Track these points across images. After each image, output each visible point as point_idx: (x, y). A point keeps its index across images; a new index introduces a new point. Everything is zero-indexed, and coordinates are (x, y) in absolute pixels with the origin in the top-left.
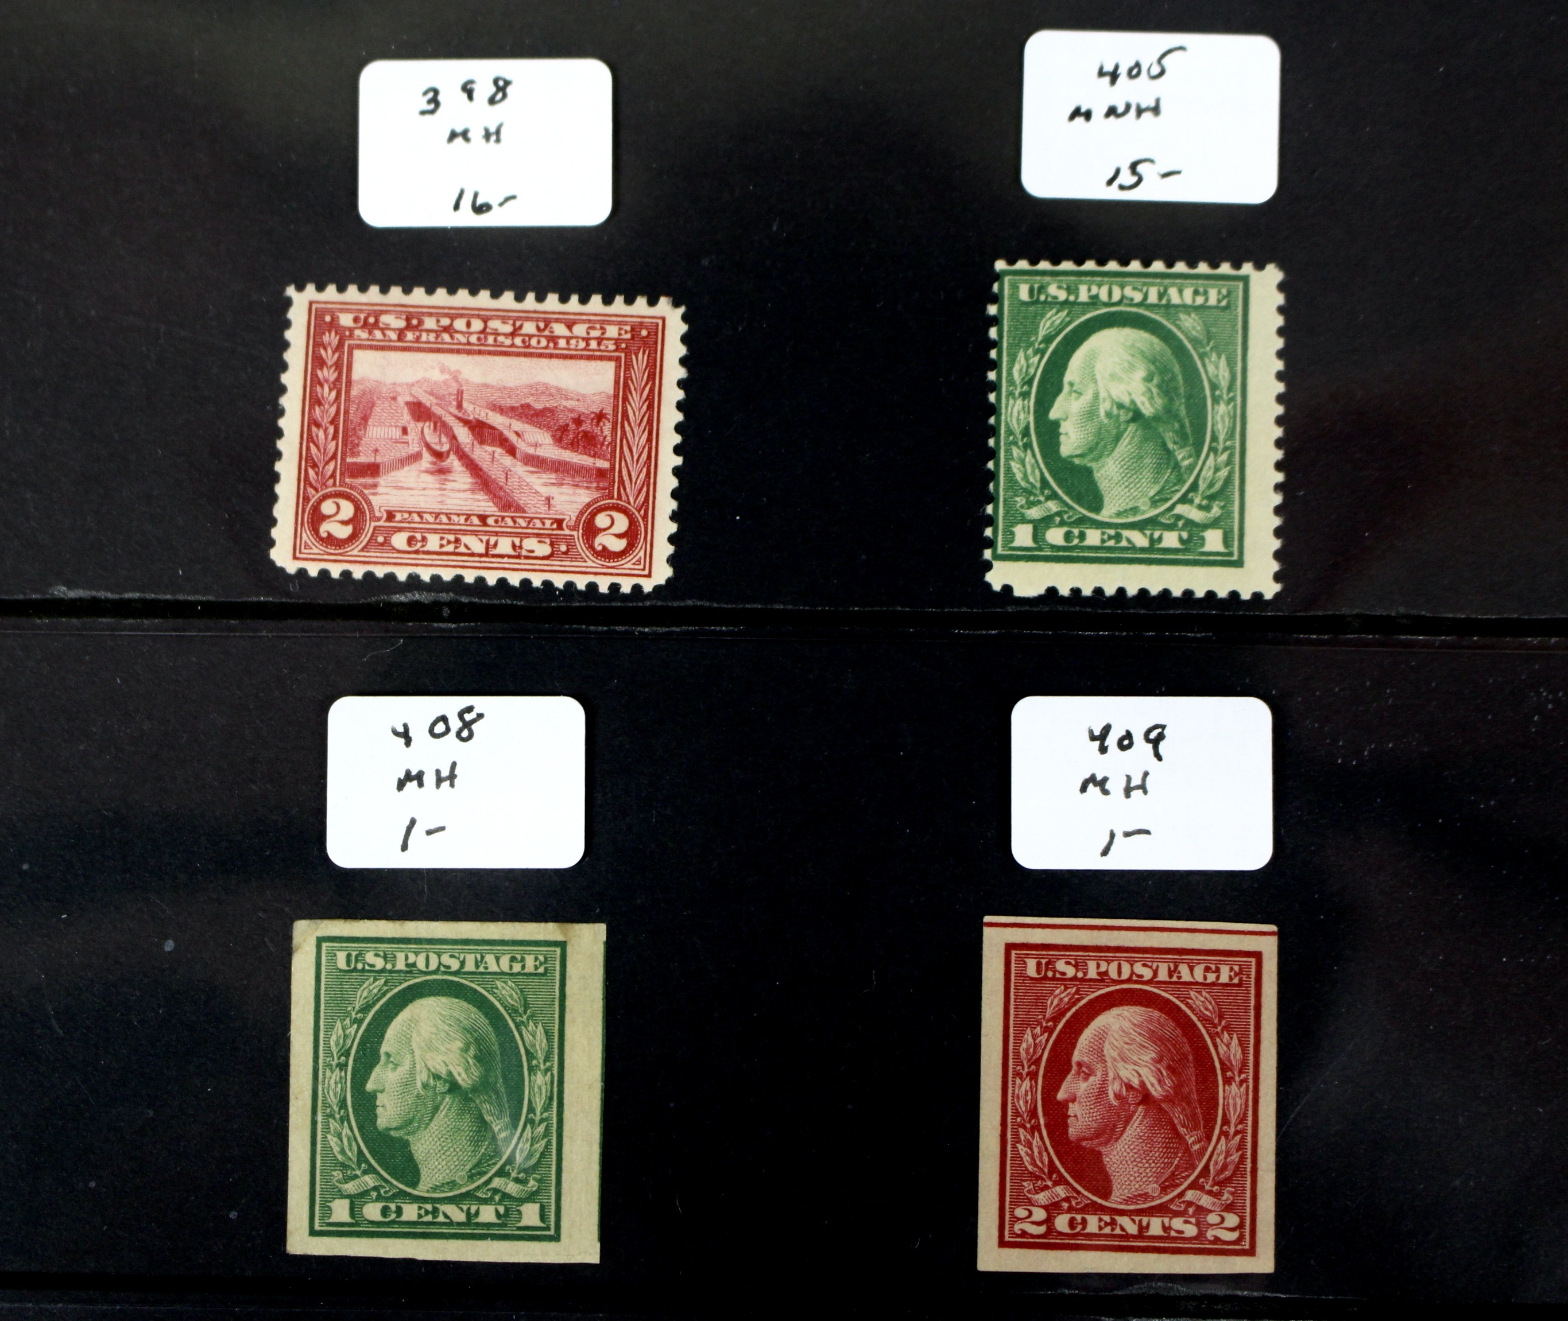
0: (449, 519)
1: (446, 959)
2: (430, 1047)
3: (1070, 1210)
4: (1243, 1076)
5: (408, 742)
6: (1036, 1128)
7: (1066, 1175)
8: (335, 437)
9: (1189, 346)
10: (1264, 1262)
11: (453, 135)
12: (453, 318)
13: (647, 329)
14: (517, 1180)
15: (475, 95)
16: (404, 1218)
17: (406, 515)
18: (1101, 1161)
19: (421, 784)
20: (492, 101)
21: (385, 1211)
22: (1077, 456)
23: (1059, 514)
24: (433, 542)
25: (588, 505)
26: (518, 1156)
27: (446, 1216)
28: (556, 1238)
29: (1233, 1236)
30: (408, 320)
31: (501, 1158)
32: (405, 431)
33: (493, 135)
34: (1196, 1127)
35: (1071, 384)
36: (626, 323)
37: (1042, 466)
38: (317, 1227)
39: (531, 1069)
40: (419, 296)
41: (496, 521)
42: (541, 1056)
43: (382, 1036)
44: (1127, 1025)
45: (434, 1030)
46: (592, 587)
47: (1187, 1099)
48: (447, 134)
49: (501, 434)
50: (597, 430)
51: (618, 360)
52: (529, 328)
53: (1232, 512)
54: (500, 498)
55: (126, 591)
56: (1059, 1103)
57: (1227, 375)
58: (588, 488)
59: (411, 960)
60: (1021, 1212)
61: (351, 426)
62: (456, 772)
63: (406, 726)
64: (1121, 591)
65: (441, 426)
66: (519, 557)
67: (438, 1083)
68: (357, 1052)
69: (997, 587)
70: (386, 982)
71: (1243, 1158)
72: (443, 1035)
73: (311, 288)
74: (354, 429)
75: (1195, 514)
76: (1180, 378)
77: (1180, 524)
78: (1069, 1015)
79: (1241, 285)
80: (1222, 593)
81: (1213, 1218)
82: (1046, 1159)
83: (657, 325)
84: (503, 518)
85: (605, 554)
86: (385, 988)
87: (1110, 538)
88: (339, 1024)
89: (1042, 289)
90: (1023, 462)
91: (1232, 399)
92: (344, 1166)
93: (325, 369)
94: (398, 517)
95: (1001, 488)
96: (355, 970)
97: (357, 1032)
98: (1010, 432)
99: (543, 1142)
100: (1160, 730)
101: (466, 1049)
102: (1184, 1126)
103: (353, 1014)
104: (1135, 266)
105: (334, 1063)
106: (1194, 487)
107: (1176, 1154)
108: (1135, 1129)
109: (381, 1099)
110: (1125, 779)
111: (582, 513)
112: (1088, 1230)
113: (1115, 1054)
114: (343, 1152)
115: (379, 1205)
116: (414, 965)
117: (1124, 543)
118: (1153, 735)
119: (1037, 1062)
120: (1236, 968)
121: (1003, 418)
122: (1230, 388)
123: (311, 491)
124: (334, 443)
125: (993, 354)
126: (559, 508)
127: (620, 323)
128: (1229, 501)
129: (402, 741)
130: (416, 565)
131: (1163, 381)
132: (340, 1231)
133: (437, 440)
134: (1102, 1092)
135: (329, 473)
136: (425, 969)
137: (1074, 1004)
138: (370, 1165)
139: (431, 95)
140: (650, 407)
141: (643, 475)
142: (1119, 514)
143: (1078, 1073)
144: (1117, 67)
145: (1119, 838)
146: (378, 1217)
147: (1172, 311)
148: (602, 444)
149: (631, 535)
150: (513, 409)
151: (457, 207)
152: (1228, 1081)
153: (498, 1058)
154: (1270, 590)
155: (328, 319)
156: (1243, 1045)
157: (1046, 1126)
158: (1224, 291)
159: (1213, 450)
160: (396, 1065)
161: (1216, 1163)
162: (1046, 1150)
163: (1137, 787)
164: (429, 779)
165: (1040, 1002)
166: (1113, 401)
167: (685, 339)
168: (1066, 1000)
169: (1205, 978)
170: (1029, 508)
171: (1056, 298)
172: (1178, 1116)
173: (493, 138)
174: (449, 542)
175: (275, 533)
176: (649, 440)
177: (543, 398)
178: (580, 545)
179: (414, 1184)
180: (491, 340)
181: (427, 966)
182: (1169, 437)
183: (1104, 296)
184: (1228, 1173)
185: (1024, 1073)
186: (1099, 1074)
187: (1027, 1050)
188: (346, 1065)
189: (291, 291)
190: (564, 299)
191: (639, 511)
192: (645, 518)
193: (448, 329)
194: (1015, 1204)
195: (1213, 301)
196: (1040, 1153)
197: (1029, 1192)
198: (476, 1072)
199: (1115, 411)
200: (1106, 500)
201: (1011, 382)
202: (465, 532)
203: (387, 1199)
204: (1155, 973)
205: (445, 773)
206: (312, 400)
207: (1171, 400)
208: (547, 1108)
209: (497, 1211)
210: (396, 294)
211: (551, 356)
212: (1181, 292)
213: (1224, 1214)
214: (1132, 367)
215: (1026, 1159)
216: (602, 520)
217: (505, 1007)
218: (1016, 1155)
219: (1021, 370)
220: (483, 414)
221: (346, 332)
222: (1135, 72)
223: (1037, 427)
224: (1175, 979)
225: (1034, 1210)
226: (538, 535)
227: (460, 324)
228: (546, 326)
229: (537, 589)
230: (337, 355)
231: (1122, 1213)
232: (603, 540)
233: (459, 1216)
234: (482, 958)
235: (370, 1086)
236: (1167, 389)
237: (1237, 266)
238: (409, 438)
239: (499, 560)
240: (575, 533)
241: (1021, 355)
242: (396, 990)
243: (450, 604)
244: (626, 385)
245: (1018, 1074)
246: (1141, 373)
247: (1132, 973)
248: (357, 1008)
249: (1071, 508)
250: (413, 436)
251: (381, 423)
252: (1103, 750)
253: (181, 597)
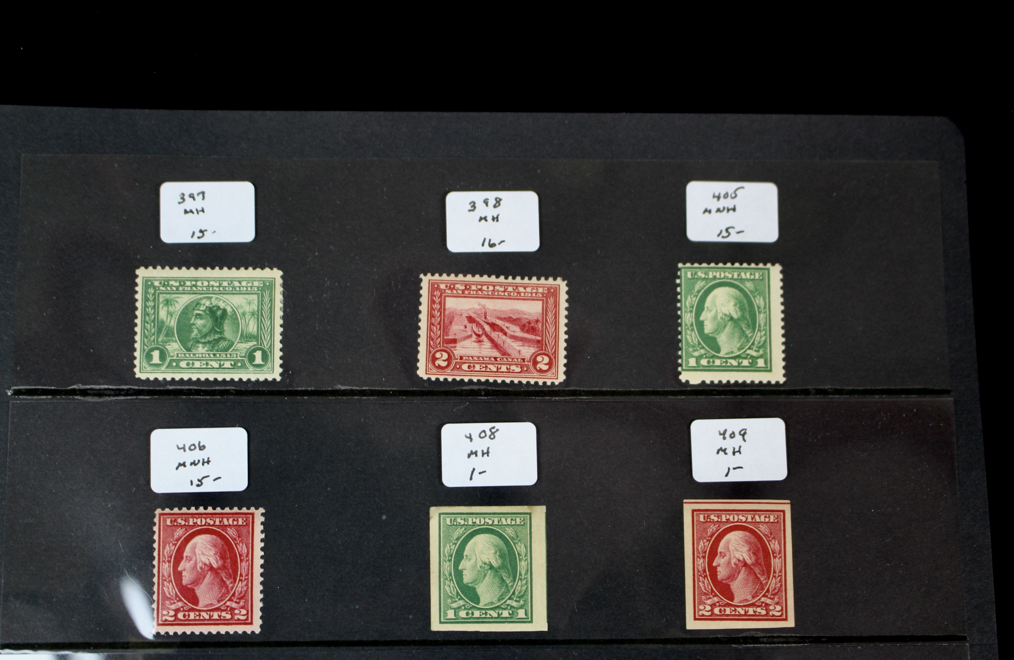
0: (483, 359)
1: (487, 520)
2: (482, 553)
3: (720, 606)
4: (780, 555)
5: (471, 440)
6: (706, 576)
7: (718, 593)
8: (440, 329)
9: (749, 293)
10: (791, 623)
11: (481, 219)
12: (482, 285)
13: (553, 289)
14: (516, 601)
15: (489, 204)
16: (475, 616)
17: (467, 358)
18: (730, 588)
19: (476, 456)
20: (495, 206)
21: (467, 614)
22: (710, 333)
23: (705, 354)
24: (477, 367)
25: (534, 353)
26: (516, 592)
27: (490, 615)
28: (531, 622)
29: (779, 614)
30: (466, 286)
31: (510, 592)
32: (466, 327)
33: (495, 219)
34: (764, 575)
35: (708, 308)
36: (545, 287)
37: (698, 337)
38: (442, 620)
39: (520, 560)
40: (469, 277)
41: (500, 359)
42: (523, 555)
43: (464, 549)
44: (737, 538)
45: (483, 546)
46: (536, 383)
47: (761, 565)
48: (479, 218)
49: (501, 328)
50: (536, 326)
51: (543, 300)
52: (510, 289)
53: (767, 352)
54: (502, 351)
55: (364, 387)
56: (714, 567)
57: (763, 303)
58: (534, 347)
59: (474, 521)
60: (701, 607)
61: (446, 325)
62: (489, 451)
63: (470, 434)
64: (728, 382)
65: (479, 325)
66: (509, 372)
67: (486, 566)
68: (455, 555)
69: (683, 381)
70: (465, 529)
71: (781, 585)
72: (487, 548)
73: (429, 275)
74: (447, 326)
75: (754, 354)
76: (746, 305)
77: (749, 357)
78: (716, 535)
79: (767, 271)
80: (765, 382)
81: (771, 608)
82: (710, 587)
83: (557, 288)
84: (503, 358)
85: (541, 371)
86: (465, 531)
87: (724, 362)
88: (448, 545)
89: (696, 273)
90: (691, 336)
91: (765, 312)
92: (452, 597)
93: (435, 305)
94: (464, 358)
95: (683, 345)
96: (453, 525)
97: (455, 548)
98: (686, 325)
99: (525, 587)
100: (744, 431)
101: (496, 553)
102: (759, 574)
103: (453, 541)
104: (729, 265)
105: (447, 560)
106: (753, 344)
107: (757, 584)
108: (742, 575)
109: (465, 572)
110: (733, 449)
111: (532, 356)
112: (726, 613)
113: (733, 549)
114: (451, 592)
115: (465, 612)
116: (475, 522)
117: (729, 364)
118: (742, 433)
119: (705, 552)
120: (776, 516)
121: (683, 320)
122: (765, 308)
123: (431, 349)
124: (439, 331)
125: (679, 297)
126: (523, 354)
127: (543, 287)
128: (766, 349)
129: (469, 440)
130: (471, 376)
131: (740, 306)
132: (451, 622)
133: (478, 330)
134: (729, 562)
135: (438, 343)
136: (479, 524)
137: (718, 531)
138: (461, 597)
139: (472, 204)
140: (555, 317)
141: (554, 342)
142: (727, 354)
143: (720, 556)
144: (720, 194)
145: (731, 470)
146: (465, 616)
147: (743, 281)
148: (538, 331)
149: (550, 364)
150: (505, 318)
151: (483, 245)
152: (775, 557)
153: (508, 556)
154: (782, 380)
155: (436, 286)
156: (780, 544)
157: (709, 575)
158: (761, 274)
159: (759, 330)
160: (470, 560)
161: (772, 587)
162: (710, 584)
163: (737, 452)
164: (480, 454)
165: (705, 530)
166: (723, 313)
167: (567, 293)
168: (715, 529)
169: (765, 520)
170: (694, 352)
171: (701, 277)
172: (757, 570)
173: (496, 220)
174: (483, 367)
175: (418, 365)
176: (555, 329)
177: (516, 314)
178: (532, 368)
179: (478, 603)
180: (496, 293)
181: (480, 523)
182: (744, 326)
183: (718, 276)
184: (776, 591)
185: (701, 556)
186: (728, 556)
187: (701, 548)
188: (451, 560)
189: (422, 276)
190: (523, 278)
191: (553, 355)
192: (555, 357)
193: (480, 290)
194: (699, 604)
195: (757, 277)
196: (708, 586)
197: (704, 600)
198: (500, 561)
199: (724, 317)
200: (722, 349)
201: (686, 307)
202: (489, 364)
203: (468, 609)
204: (747, 519)
205: (485, 451)
206: (431, 316)
207: (744, 313)
208: (526, 574)
209: (509, 613)
210: (461, 277)
211: (518, 299)
212: (745, 274)
213: (775, 606)
214: (729, 301)
215: (703, 588)
216: (539, 359)
217: (510, 537)
218: (699, 587)
219: (689, 303)
220: (494, 320)
221: (442, 292)
222: (726, 196)
223: (696, 323)
224: (754, 521)
225: (706, 606)
226: (516, 364)
227: (485, 288)
228: (516, 288)
229: (516, 384)
230: (440, 299)
231: (738, 606)
232: (539, 366)
233: (495, 615)
234: (500, 519)
235: (460, 568)
236: (742, 309)
237: (765, 264)
238: (467, 329)
239: (502, 373)
240: (529, 363)
241: (689, 298)
242: (469, 532)
243: (484, 390)
244: (546, 310)
245: (698, 557)
246: (732, 303)
247: (738, 519)
248: (455, 539)
249: (709, 352)
250: (469, 329)
251: (457, 324)
252: (724, 438)
253: (384, 389)
